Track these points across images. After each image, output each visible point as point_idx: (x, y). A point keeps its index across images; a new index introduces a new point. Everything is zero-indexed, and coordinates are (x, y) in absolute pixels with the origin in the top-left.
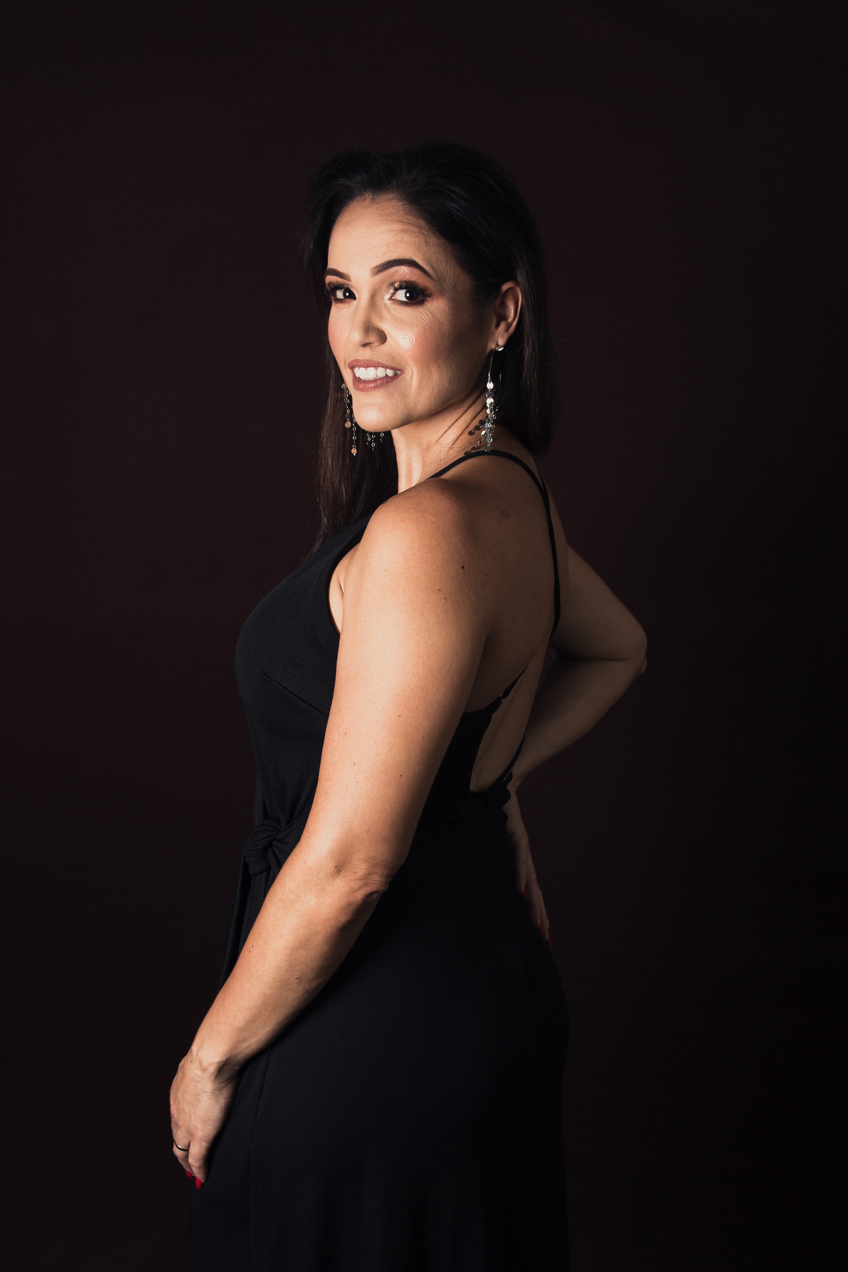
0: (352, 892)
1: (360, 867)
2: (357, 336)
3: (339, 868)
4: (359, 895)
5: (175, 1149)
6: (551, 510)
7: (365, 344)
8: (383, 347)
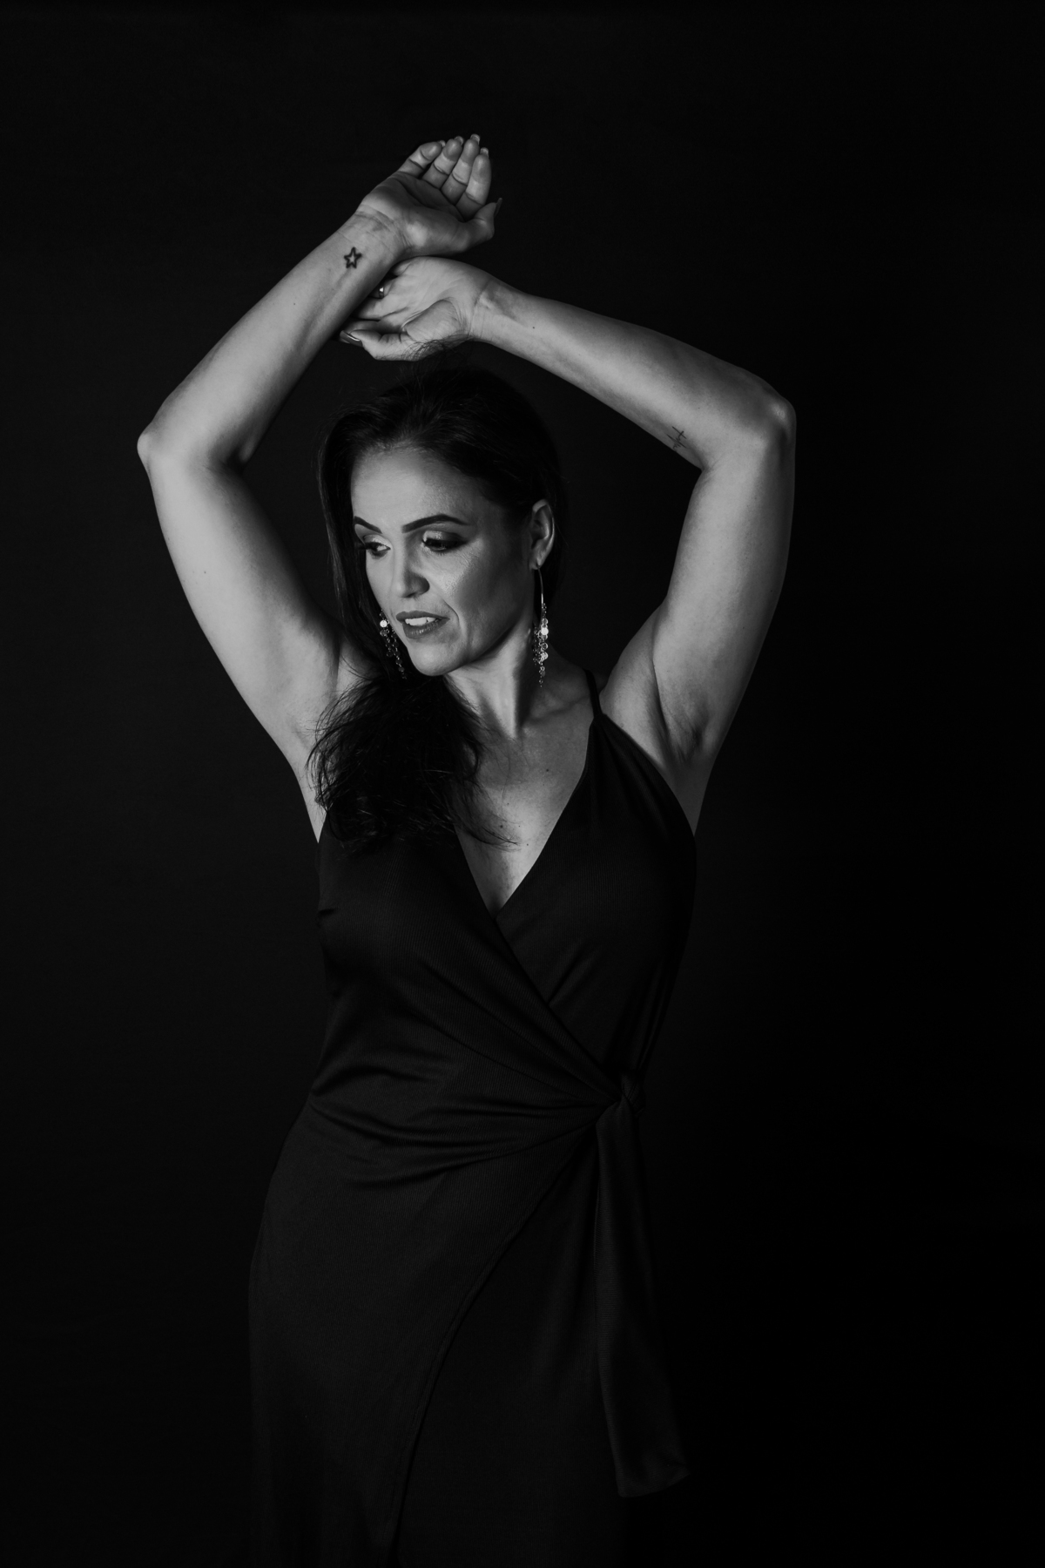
7: (410, 595)
8: (426, 595)
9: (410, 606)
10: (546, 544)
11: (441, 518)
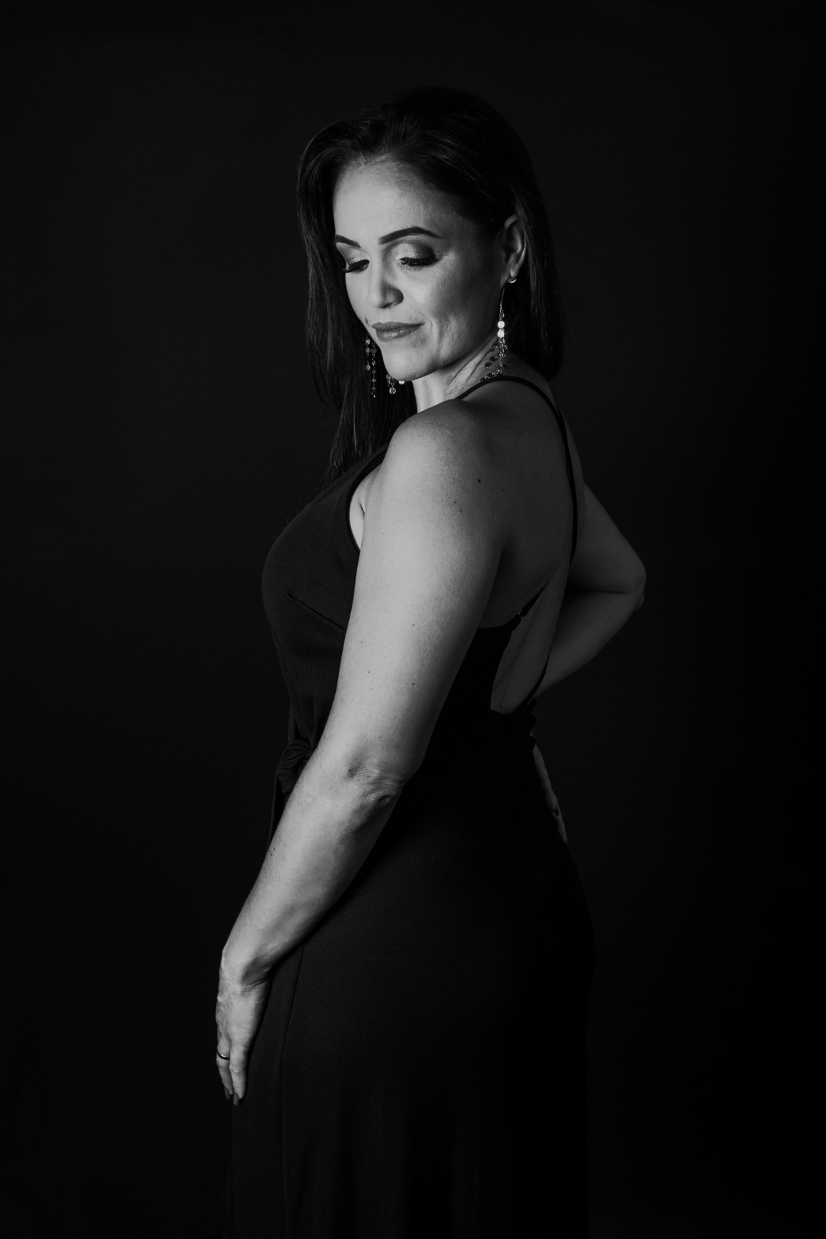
0: (365, 795)
1: (373, 770)
2: (376, 298)
3: (352, 772)
4: (372, 798)
5: (218, 1059)
6: (568, 439)
7: (385, 306)
8: (401, 305)
9: (386, 317)
10: (518, 257)
11: (416, 230)
